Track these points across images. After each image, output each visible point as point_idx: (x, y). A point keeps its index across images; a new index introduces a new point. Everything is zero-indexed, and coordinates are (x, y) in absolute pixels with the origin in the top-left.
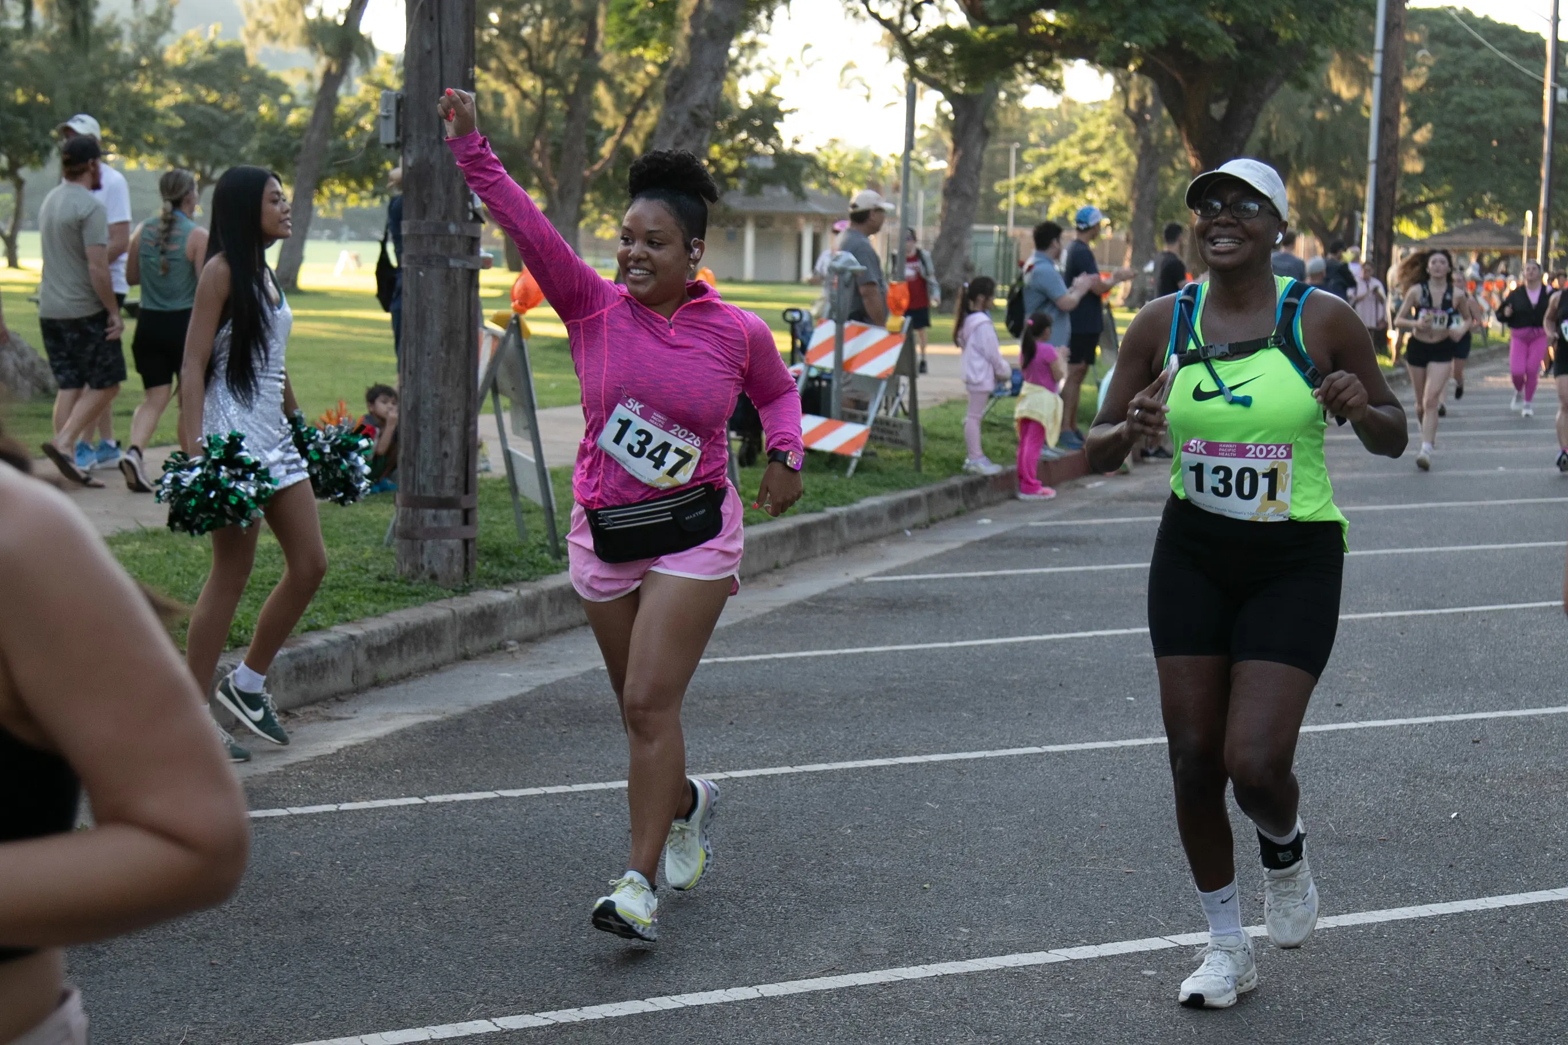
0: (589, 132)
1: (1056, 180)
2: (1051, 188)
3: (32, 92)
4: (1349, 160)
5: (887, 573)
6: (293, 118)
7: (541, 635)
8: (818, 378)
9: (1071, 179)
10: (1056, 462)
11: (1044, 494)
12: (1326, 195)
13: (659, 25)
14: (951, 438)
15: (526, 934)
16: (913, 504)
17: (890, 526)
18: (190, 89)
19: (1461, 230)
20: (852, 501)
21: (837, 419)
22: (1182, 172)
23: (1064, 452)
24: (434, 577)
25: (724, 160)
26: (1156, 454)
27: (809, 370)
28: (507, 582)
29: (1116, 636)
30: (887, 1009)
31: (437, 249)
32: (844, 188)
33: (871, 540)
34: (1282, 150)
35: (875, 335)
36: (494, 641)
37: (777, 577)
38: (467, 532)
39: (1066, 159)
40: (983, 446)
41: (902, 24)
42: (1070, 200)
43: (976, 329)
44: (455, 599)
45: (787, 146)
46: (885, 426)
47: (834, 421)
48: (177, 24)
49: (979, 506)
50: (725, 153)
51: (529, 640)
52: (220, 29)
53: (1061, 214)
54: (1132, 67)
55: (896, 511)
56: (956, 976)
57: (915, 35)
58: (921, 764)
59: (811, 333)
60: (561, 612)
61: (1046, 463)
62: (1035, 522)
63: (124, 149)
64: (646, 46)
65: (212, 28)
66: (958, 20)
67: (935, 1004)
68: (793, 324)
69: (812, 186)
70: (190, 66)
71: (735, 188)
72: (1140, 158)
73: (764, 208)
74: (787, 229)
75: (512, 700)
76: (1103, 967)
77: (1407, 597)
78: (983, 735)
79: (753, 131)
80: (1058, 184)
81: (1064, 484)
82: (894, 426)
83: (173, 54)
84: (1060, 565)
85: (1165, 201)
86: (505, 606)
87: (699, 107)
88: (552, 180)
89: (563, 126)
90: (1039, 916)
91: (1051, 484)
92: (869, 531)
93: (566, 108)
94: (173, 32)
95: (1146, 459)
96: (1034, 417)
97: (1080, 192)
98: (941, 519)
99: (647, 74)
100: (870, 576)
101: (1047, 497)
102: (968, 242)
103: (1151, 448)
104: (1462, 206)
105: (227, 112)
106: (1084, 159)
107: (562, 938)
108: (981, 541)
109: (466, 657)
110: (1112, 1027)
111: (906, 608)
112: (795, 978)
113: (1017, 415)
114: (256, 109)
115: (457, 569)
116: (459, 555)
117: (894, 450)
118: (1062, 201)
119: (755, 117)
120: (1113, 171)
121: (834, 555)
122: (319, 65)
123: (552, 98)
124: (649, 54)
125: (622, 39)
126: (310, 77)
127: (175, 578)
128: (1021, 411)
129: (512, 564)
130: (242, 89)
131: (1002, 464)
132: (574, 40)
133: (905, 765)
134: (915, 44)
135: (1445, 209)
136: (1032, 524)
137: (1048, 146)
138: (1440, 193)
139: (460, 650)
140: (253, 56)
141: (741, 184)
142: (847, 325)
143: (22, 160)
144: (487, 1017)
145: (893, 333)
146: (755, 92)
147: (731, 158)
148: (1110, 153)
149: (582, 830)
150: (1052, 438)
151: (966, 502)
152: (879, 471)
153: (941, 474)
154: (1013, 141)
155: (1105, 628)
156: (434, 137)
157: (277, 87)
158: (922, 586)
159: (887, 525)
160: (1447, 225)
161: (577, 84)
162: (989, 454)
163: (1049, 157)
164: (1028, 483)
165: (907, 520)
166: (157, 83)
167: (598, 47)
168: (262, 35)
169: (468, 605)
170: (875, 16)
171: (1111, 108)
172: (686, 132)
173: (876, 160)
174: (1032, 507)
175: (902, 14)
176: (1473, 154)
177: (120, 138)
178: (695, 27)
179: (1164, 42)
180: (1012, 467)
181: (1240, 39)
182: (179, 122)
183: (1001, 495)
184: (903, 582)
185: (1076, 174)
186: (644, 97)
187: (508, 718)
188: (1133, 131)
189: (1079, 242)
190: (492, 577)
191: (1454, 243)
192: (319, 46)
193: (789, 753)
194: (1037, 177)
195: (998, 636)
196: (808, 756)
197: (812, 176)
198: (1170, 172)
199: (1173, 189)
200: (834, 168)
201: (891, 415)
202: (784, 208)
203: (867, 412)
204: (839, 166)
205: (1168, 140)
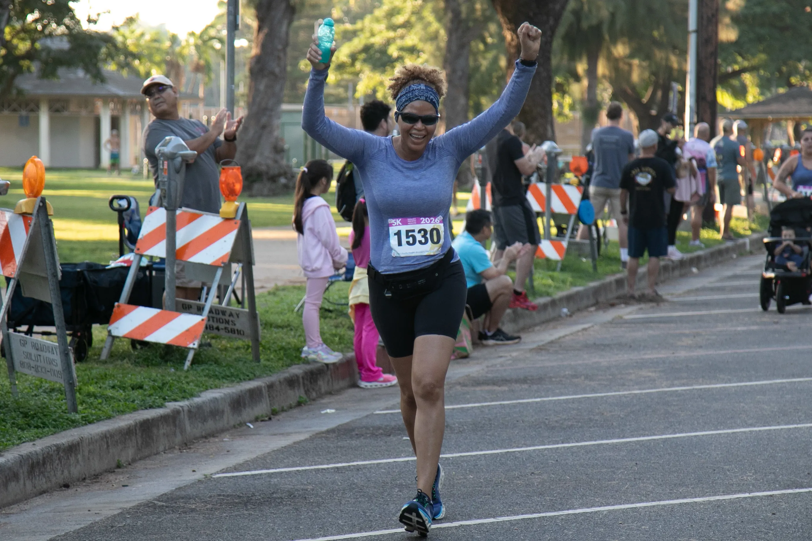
1: (363, 56)
2: (358, 65)
4: (662, 28)
5: (236, 469)
8: (149, 268)
9: (378, 55)
11: (385, 381)
12: (640, 66)
14: (287, 326)
16: (254, 395)
17: (234, 419)
19: (778, 98)
20: (192, 395)
21: (171, 310)
22: (493, 46)
25: (15, 41)
26: (493, 337)
27: (140, 260)
29: (482, 524)
32: (142, 69)
33: (213, 435)
34: (594, 22)
35: (209, 221)
37: (120, 477)
39: (373, 35)
40: (322, 334)
42: (378, 77)
43: (313, 213)
46: (221, 316)
47: (168, 312)
49: (321, 396)
50: (16, 34)
53: (369, 91)
55: (238, 403)
59: (140, 222)
68: (121, 211)
69: (111, 67)
71: (29, 69)
72: (450, 32)
73: (58, 91)
74: (84, 113)
77: (773, 476)
80: (365, 61)
82: (231, 315)
85: (478, 76)
92: (210, 425)
95: (485, 342)
97: (388, 68)
98: (283, 410)
100: (218, 473)
101: (389, 384)
102: (276, 122)
103: (489, 331)
104: (777, 74)
106: (391, 34)
108: (328, 432)
111: (261, 504)
113: (351, 302)
117: (230, 339)
118: (370, 78)
120: (420, 46)
128: (356, 297)
131: (342, 351)
135: (761, 78)
136: (378, 412)
137: (353, 21)
138: (755, 61)
141: (35, 67)
142: (179, 212)
145: (227, 219)
147: (23, 39)
148: (418, 27)
151: (307, 392)
152: (217, 362)
153: (280, 363)
154: (316, 18)
155: (470, 518)
158: (274, 481)
159: (229, 418)
160: (762, 94)
162: (330, 342)
163: (354, 34)
164: (370, 370)
165: (249, 413)
173: (174, 39)
176: (788, 20)
180: (351, 354)
183: (343, 383)
184: (253, 477)
185: (383, 50)
188: (443, 4)
191: (771, 113)
195: (360, 530)
197: (110, 56)
198: (481, 47)
199: (484, 63)
200: (132, 48)
201: (224, 304)
202: (83, 91)
203: (202, 302)
204: (137, 45)
205: (479, 13)
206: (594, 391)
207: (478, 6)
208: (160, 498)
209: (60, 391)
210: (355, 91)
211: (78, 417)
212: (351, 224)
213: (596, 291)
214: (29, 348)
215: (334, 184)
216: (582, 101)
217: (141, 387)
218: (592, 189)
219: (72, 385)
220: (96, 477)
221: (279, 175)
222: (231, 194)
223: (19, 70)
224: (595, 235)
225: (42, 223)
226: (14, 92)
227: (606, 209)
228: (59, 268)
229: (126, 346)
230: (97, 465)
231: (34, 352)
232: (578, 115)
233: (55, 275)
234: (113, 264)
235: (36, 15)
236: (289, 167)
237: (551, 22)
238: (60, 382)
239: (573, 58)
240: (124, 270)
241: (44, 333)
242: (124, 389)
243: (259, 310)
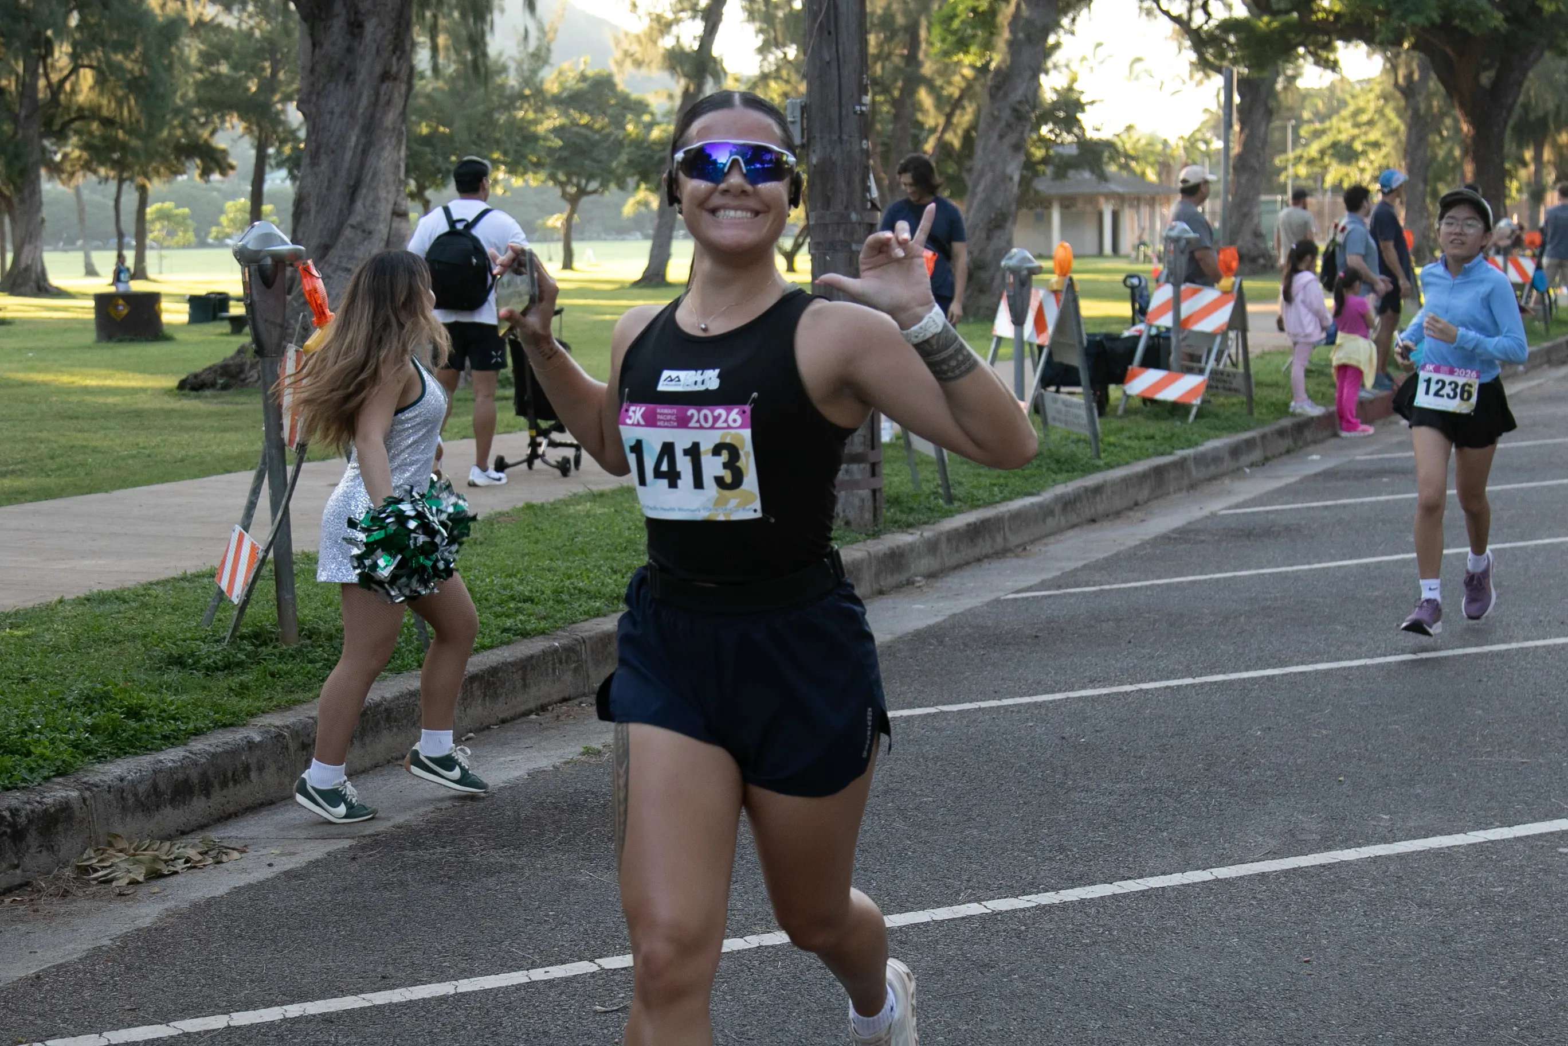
0: (913, 131)
1: (1330, 152)
2: (1327, 160)
3: (434, 124)
5: (1237, 506)
6: (655, 134)
7: (942, 571)
8: (1158, 336)
9: (1344, 150)
10: (1371, 402)
11: (1364, 431)
13: (980, 33)
14: (1276, 385)
15: (992, 830)
16: (1250, 444)
17: (1233, 465)
18: (566, 114)
20: (1197, 444)
21: (1176, 371)
22: (1449, 138)
23: (1378, 393)
24: (848, 523)
25: (1033, 150)
27: (1150, 330)
28: (910, 525)
30: (1332, 887)
31: (840, 235)
32: (1138, 170)
33: (1215, 478)
34: (1541, 113)
35: (1209, 295)
36: (902, 578)
37: (1139, 514)
38: (875, 483)
39: (1339, 132)
40: (1307, 391)
41: (1190, 19)
42: (1344, 169)
43: (1305, 287)
44: (869, 542)
45: (1090, 134)
46: (1219, 376)
47: (1174, 374)
48: (554, 58)
49: (1307, 444)
50: (1032, 143)
51: (932, 576)
52: (589, 60)
53: (1337, 182)
54: (1406, 45)
55: (1235, 451)
56: (1388, 857)
57: (1205, 27)
58: (1310, 672)
59: (1150, 297)
60: (957, 550)
61: (1362, 404)
62: (1361, 456)
63: (512, 171)
64: (966, 52)
65: (582, 60)
66: (1241, 12)
67: (1375, 883)
68: (1133, 288)
69: (1112, 168)
70: (565, 95)
71: (1044, 173)
72: (1410, 127)
73: (1067, 191)
74: (1089, 208)
75: (930, 628)
76: (1520, 846)
78: (1360, 645)
79: (1057, 122)
80: (1333, 155)
81: (1380, 422)
82: (1228, 375)
83: (551, 82)
84: (1392, 493)
85: (1435, 165)
86: (912, 547)
87: (1020, 102)
88: (883, 175)
89: (890, 127)
90: (1450, 802)
91: (1368, 421)
92: (1213, 470)
93: (893, 111)
94: (552, 65)
96: (1353, 363)
97: (1353, 161)
98: (1274, 457)
99: (963, 77)
100: (1222, 510)
101: (1367, 434)
102: (1256, 211)
105: (598, 131)
106: (1356, 131)
107: (1026, 832)
108: (1316, 475)
109: (881, 592)
110: (1542, 899)
111: (1261, 536)
112: (1242, 861)
113: (1335, 363)
114: (624, 129)
115: (868, 516)
116: (869, 504)
117: (1227, 397)
118: (1336, 171)
119: (1059, 110)
120: (1382, 140)
121: (1184, 493)
122: (678, 86)
123: (882, 103)
124: (967, 60)
125: (945, 47)
126: (671, 97)
127: (627, 533)
128: (1338, 359)
129: (912, 510)
130: (610, 111)
131: (1325, 406)
132: (898, 51)
133: (1295, 674)
134: (1204, 36)
136: (1358, 458)
137: (1322, 120)
139: (876, 587)
140: (622, 84)
141: (1049, 171)
142: (1183, 287)
143: (427, 184)
144: (979, 900)
145: (1225, 293)
146: (1059, 88)
147: (1039, 148)
148: (1381, 124)
149: (1020, 738)
150: (1369, 380)
151: (1295, 442)
152: (1217, 416)
153: (1271, 417)
154: (1289, 119)
156: (835, 137)
157: (639, 107)
158: (1271, 517)
159: (1228, 464)
161: (902, 90)
162: (1314, 397)
163: (1323, 132)
164: (1349, 422)
165: (1245, 459)
166: (539, 110)
167: (921, 56)
168: (628, 63)
169: (880, 547)
170: (1166, 13)
171: (1379, 83)
172: (1009, 125)
173: (1165, 143)
174: (1355, 444)
175: (1190, 10)
177: (509, 160)
178: (1013, 31)
179: (1438, 20)
180: (1333, 408)
181: (1509, 13)
182: (559, 143)
183: (1325, 433)
184: (1253, 513)
185: (1349, 146)
186: (961, 97)
187: (930, 644)
188: (1403, 103)
189: (1383, 204)
190: (896, 522)
192: (679, 69)
193: (1188, 666)
194: (1313, 150)
195: (1351, 558)
196: (1205, 668)
197: (1112, 159)
198: (1438, 139)
199: (1441, 153)
200: (1131, 152)
201: (1221, 366)
202: (1087, 190)
203: (1203, 364)
204: (1135, 149)
205: (1435, 110)
206: (1552, 437)
207: (1435, 103)
208: (1175, 531)
209: (1085, 441)
210: (1323, 181)
211: (1101, 463)
212: (1332, 295)
213: (1549, 351)
214: (1059, 405)
215: (1319, 263)
216: (1529, 184)
217: (1152, 438)
218: (1545, 261)
219: (1095, 435)
220: (1118, 514)
221: (1259, 257)
222: (1229, 271)
223: (1036, 174)
224: (1547, 301)
225: (1070, 298)
226: (1032, 192)
227: (1557, 279)
228: (1085, 337)
229: (1137, 403)
230: (1118, 503)
231: (1063, 408)
232: (1525, 196)
233: (1081, 342)
234: (1126, 334)
235: (1050, 126)
236: (1266, 249)
237: (1504, 114)
238: (1086, 433)
239: (1521, 145)
240: (1135, 339)
241: (1070, 393)
242: (1139, 439)
243: (1252, 371)
